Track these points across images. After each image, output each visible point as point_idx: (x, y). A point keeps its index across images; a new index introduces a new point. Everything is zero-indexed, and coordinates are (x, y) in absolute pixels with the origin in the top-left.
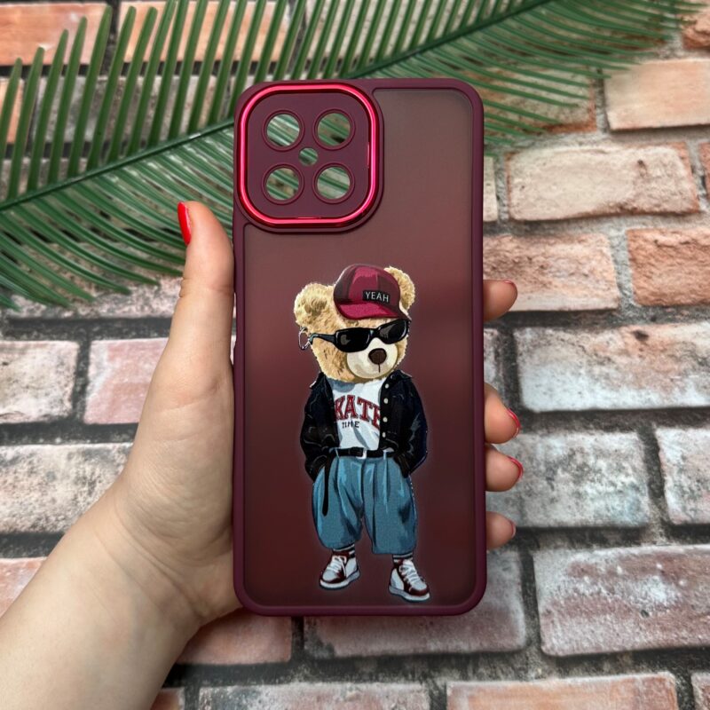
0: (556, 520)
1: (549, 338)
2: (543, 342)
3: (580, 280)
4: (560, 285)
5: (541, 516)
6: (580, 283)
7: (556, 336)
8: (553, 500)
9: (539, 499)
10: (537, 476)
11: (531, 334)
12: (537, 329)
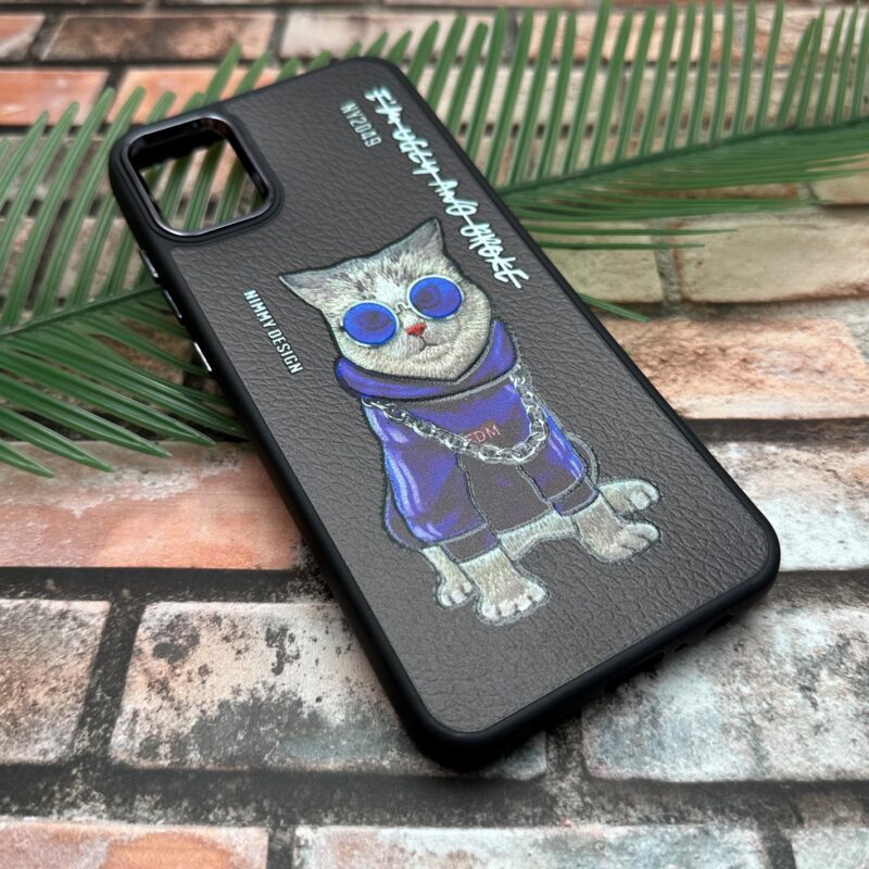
0: (830, 767)
1: (771, 458)
2: (760, 463)
3: (812, 378)
4: (779, 384)
5: (796, 759)
6: (812, 382)
7: (784, 455)
8: (817, 728)
9: (788, 726)
10: (781, 683)
11: (738, 452)
12: (748, 445)
